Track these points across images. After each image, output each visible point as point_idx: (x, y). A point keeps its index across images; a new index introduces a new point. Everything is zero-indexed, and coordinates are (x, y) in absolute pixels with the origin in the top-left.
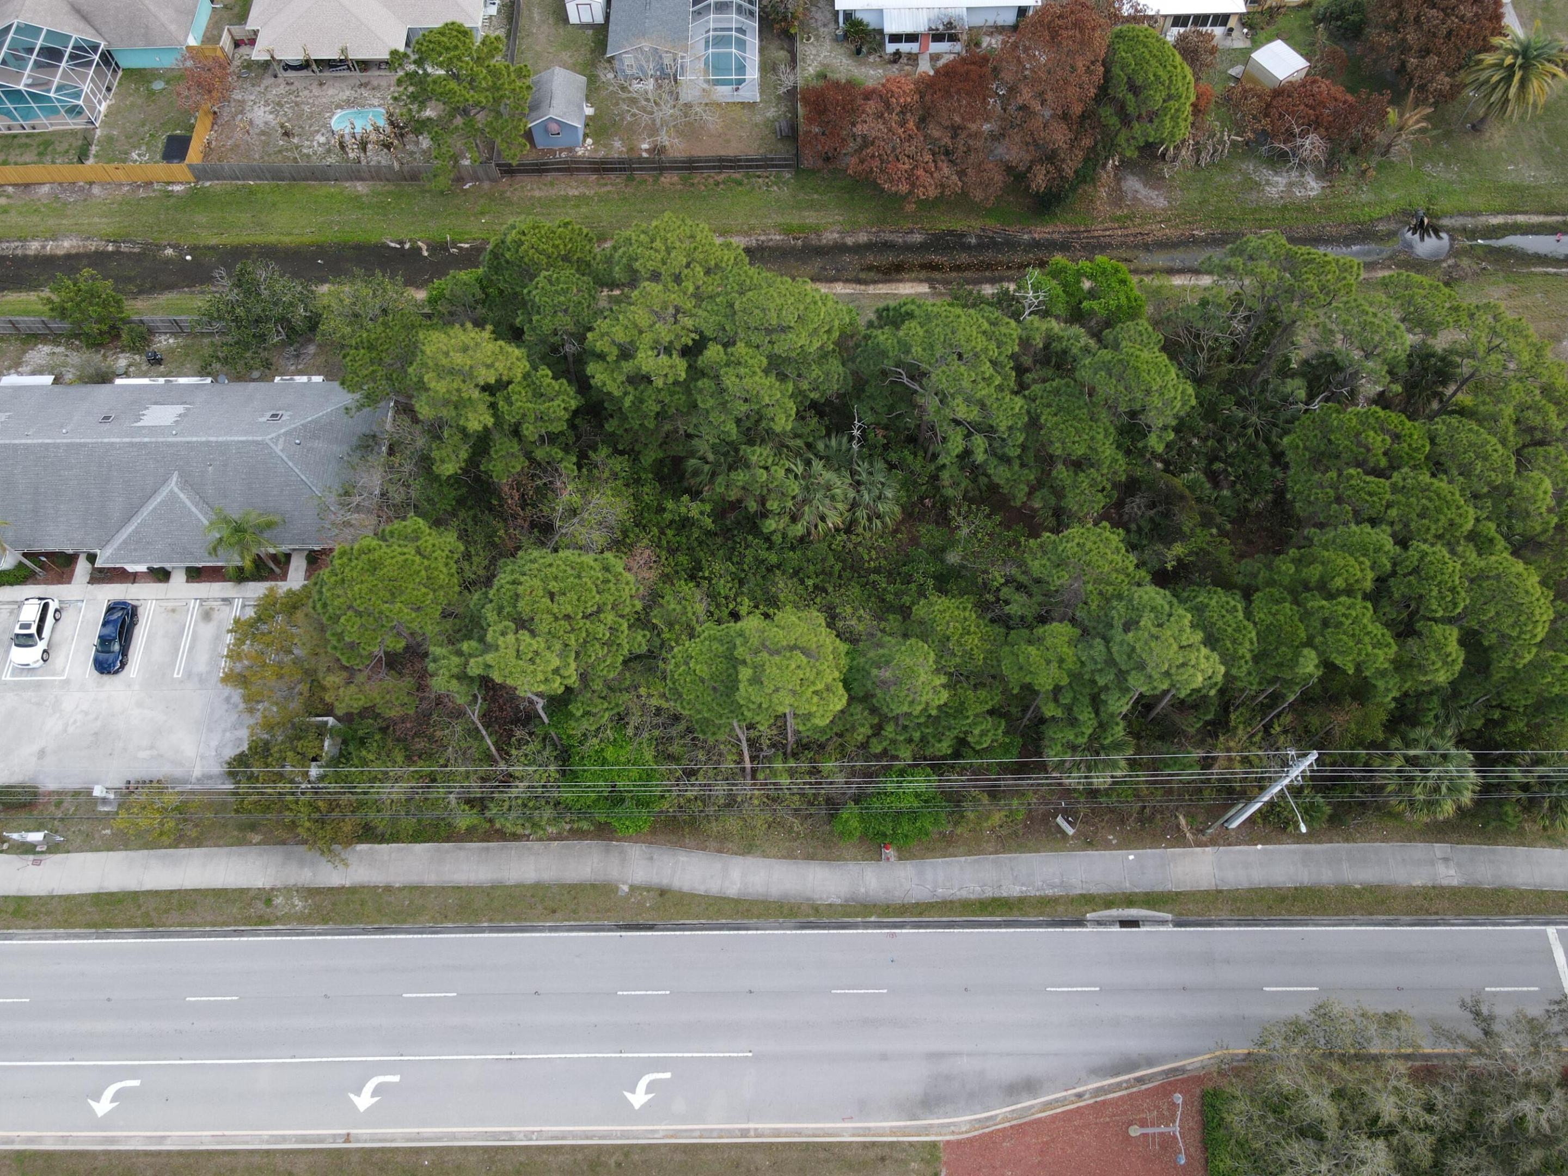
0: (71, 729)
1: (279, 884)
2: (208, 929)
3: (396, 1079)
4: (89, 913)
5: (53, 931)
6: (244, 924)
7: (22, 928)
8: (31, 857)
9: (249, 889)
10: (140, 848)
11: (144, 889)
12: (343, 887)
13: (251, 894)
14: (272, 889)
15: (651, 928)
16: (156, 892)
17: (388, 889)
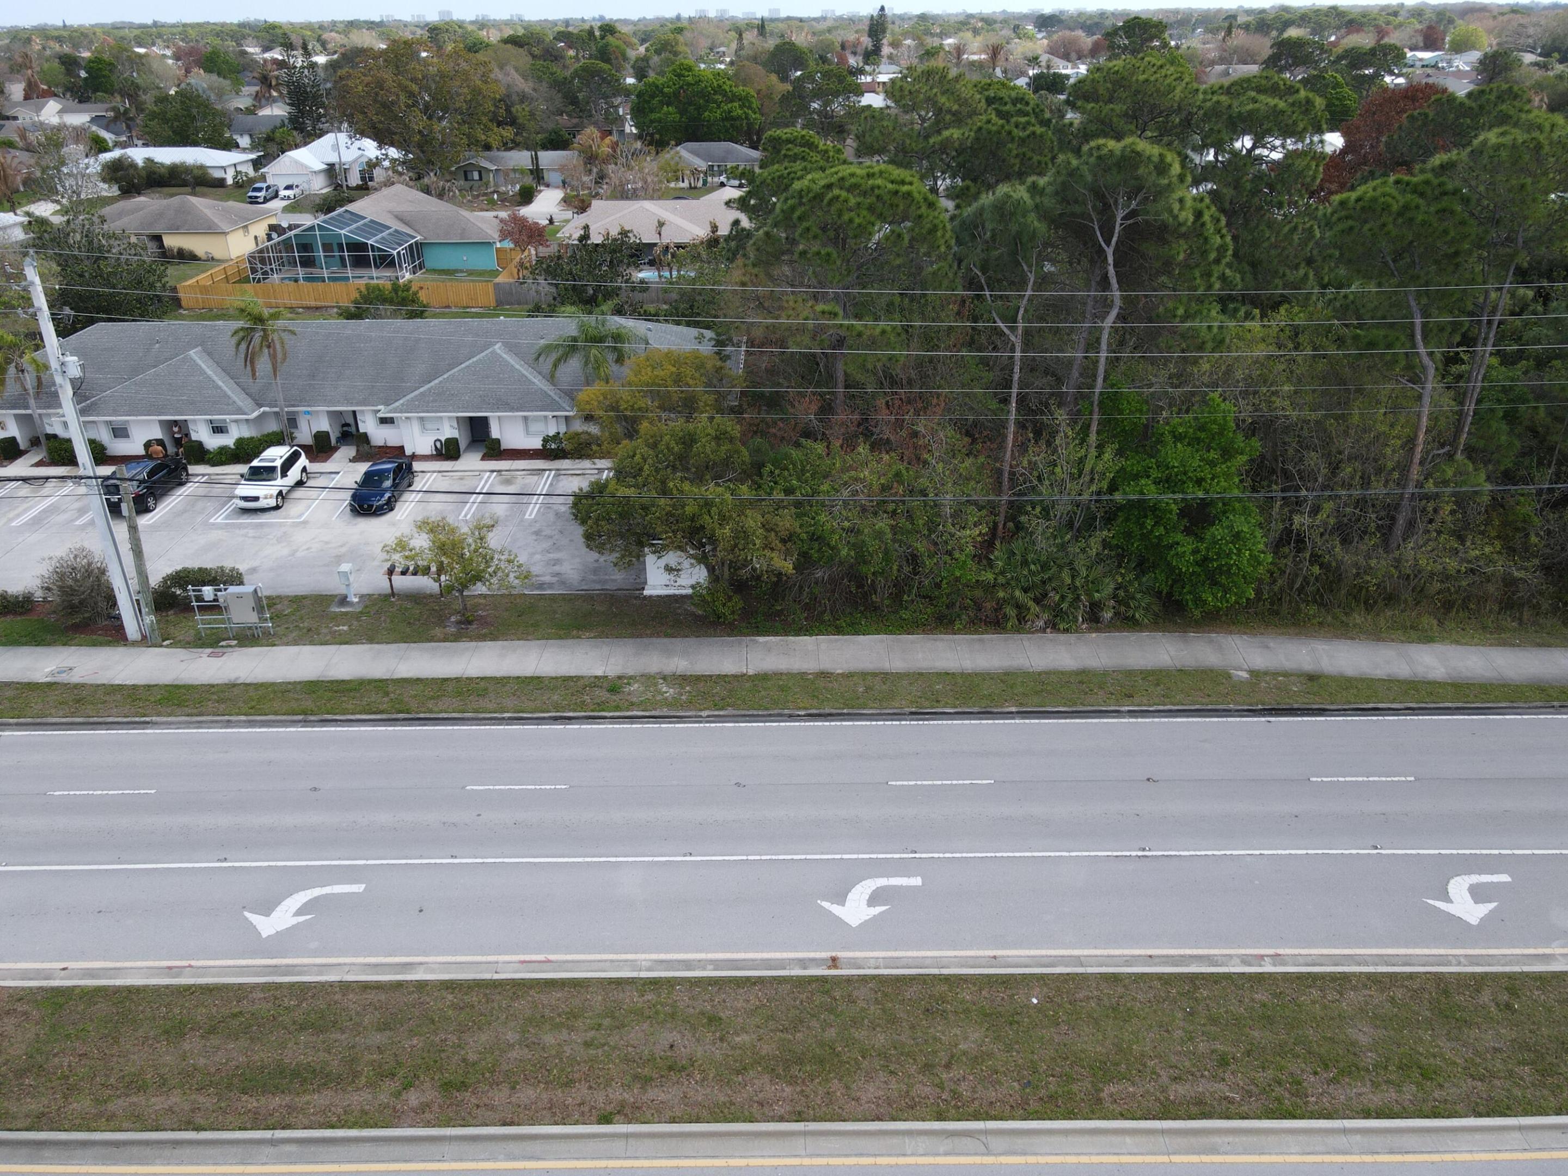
0: (299, 554)
1: (631, 672)
2: (506, 715)
3: (917, 881)
4: (297, 700)
5: (227, 718)
6: (575, 711)
7: (170, 715)
8: (209, 650)
9: (579, 678)
10: (395, 642)
11: (396, 676)
12: (743, 675)
13: (580, 683)
14: (620, 678)
15: (1321, 712)
16: (418, 679)
17: (824, 675)
